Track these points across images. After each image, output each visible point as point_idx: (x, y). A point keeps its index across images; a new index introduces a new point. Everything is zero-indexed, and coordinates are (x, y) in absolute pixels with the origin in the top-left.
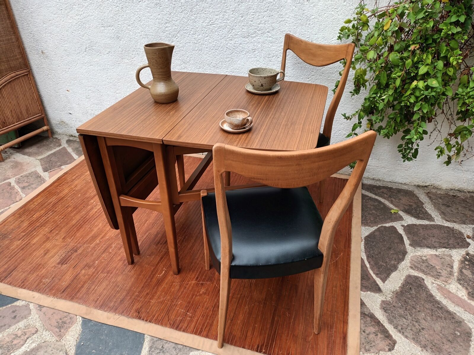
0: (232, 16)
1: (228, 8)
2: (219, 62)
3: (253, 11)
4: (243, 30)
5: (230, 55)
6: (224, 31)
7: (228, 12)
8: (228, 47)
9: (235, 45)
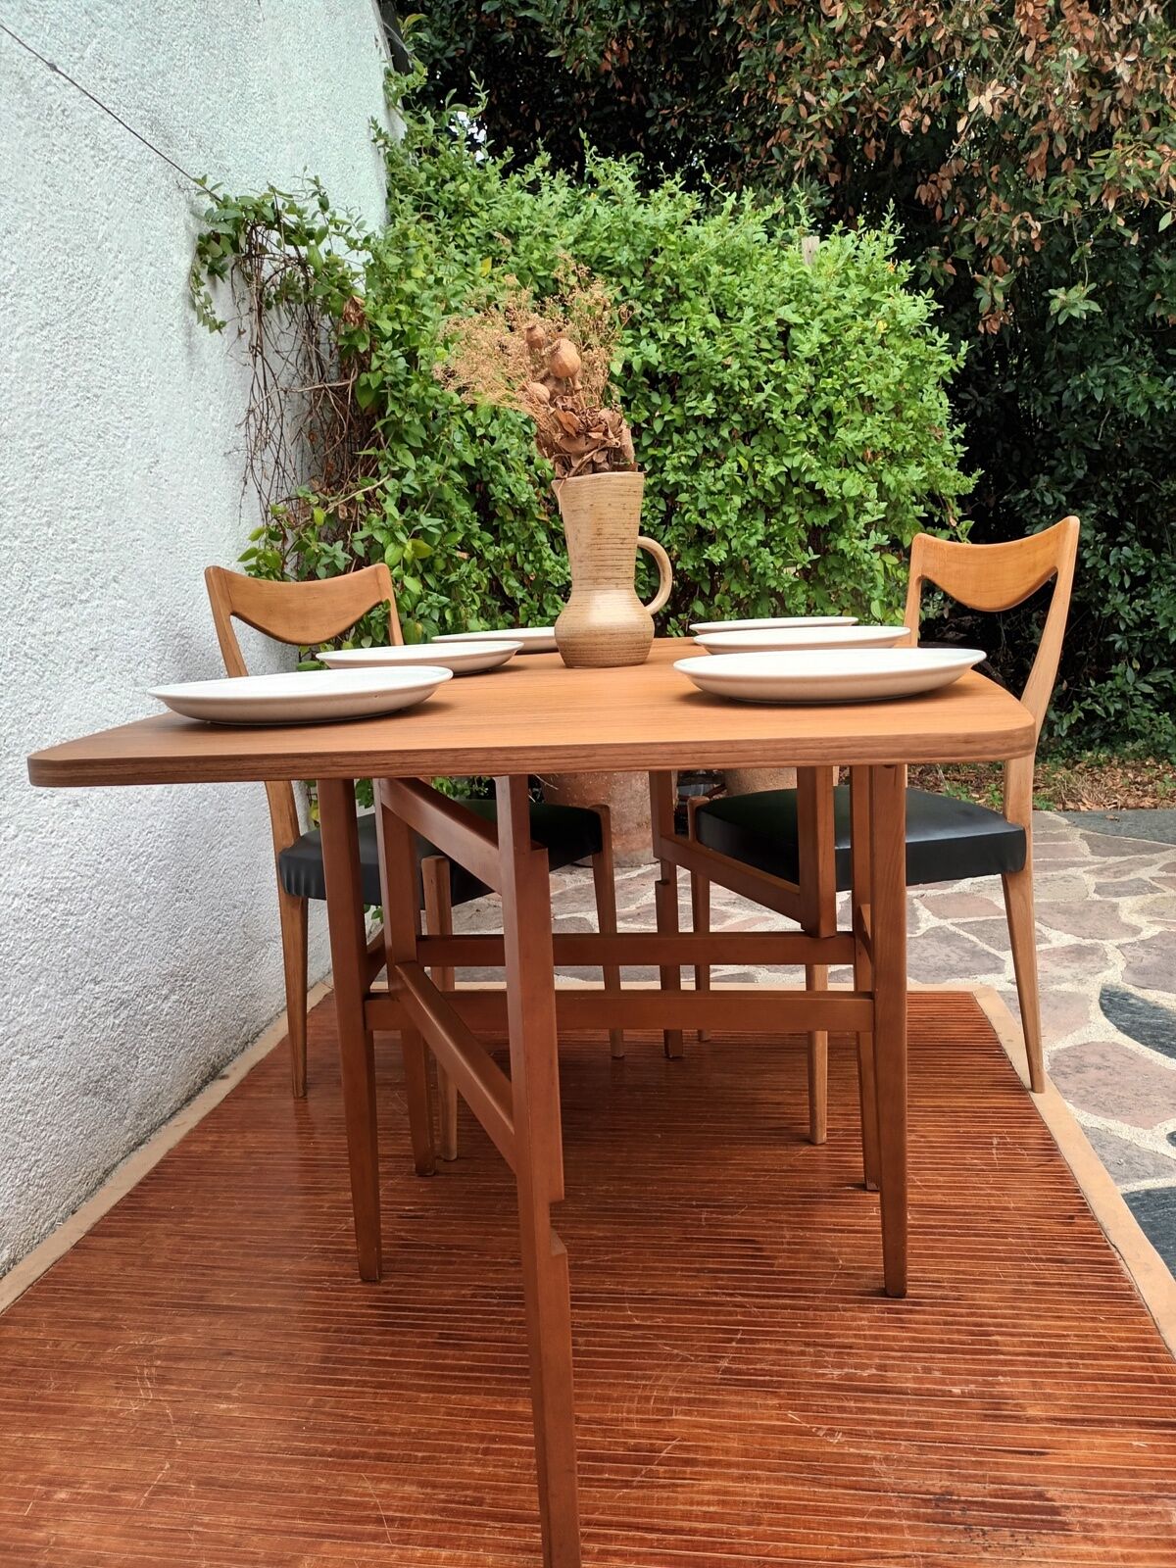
0: (25, 520)
1: (9, 489)
2: (12, 726)
3: (73, 505)
4: (58, 577)
5: (38, 683)
6: (8, 582)
7: (11, 502)
8: (30, 652)
9: (47, 638)
